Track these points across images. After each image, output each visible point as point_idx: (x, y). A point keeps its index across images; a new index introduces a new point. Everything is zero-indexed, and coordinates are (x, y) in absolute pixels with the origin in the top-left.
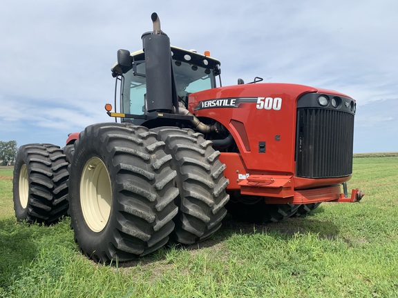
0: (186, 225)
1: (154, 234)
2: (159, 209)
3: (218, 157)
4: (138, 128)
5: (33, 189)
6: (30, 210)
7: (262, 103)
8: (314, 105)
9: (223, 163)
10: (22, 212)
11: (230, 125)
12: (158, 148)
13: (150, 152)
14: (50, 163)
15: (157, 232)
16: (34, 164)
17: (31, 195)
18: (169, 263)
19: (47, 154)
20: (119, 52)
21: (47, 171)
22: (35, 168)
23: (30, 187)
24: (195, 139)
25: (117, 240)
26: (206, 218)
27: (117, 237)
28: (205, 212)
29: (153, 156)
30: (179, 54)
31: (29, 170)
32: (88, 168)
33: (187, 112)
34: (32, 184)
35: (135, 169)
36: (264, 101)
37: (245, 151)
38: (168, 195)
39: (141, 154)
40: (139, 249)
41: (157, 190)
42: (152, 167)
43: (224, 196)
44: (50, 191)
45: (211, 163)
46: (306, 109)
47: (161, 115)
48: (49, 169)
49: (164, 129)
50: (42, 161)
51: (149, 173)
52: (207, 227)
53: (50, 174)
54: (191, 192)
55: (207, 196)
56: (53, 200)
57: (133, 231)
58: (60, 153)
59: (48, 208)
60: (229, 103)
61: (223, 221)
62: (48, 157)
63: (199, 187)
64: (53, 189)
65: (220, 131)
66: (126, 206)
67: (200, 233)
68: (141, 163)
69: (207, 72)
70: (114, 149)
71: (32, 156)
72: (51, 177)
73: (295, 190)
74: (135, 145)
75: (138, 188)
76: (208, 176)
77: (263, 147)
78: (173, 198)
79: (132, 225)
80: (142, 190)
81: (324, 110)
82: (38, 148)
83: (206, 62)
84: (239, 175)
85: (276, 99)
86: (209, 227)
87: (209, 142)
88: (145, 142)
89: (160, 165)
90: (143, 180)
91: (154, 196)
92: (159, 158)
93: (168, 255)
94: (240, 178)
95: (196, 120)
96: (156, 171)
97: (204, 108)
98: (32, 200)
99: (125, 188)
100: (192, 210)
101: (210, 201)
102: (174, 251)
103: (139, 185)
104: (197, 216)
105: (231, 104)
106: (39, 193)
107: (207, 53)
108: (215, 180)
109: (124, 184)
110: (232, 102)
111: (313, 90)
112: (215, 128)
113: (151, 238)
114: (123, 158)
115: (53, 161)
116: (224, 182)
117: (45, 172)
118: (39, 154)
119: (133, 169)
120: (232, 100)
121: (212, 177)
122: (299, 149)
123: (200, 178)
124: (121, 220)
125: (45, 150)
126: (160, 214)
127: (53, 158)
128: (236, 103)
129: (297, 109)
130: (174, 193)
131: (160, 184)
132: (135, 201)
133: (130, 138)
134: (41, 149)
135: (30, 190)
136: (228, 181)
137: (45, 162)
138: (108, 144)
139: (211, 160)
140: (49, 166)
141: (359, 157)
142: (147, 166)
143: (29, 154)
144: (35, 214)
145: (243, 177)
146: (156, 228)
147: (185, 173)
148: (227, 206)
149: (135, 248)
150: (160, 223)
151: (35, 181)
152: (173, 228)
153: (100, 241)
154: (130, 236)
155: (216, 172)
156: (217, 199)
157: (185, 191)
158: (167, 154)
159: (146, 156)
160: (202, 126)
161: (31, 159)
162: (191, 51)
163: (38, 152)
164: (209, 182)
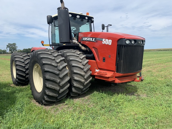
0: (74, 90)
1: (60, 94)
2: (61, 85)
3: (88, 62)
4: (54, 52)
5: (17, 72)
6: (17, 80)
7: (104, 41)
8: (124, 44)
9: (89, 65)
10: (14, 80)
11: (93, 49)
12: (61, 61)
13: (58, 63)
14: (24, 61)
15: (61, 93)
16: (17, 62)
17: (17, 74)
18: (66, 105)
19: (22, 57)
20: (47, 17)
21: (23, 64)
22: (18, 63)
23: (16, 71)
24: (78, 56)
25: (45, 97)
26: (82, 87)
27: (45, 96)
28: (81, 85)
29: (59, 64)
30: (74, 15)
31: (15, 64)
32: (35, 67)
33: (77, 42)
34: (17, 70)
35: (50, 70)
36: (105, 40)
37: (98, 61)
38: (65, 79)
39: (53, 64)
40: (54, 100)
41: (60, 78)
42: (58, 69)
43: (90, 78)
44: (24, 72)
45: (84, 65)
46: (120, 45)
47: (64, 45)
48: (23, 63)
49: (65, 51)
50: (20, 60)
51: (57, 72)
52: (82, 90)
53: (24, 65)
54: (75, 78)
55: (82, 79)
56: (26, 76)
57: (51, 94)
58: (28, 56)
59: (24, 79)
60: (92, 40)
61: (89, 87)
62: (23, 58)
63: (78, 76)
64: (26, 71)
65: (90, 51)
66: (47, 85)
67: (80, 93)
68: (53, 67)
69: (88, 22)
70: (43, 62)
71: (16, 58)
72: (24, 67)
73: (116, 77)
74: (51, 60)
75: (52, 78)
76: (83, 71)
77: (104, 60)
78: (67, 81)
79: (50, 92)
80: (54, 79)
81: (128, 46)
82: (19, 55)
83: (87, 18)
84: (96, 70)
85: (109, 40)
86: (83, 90)
87: (85, 56)
88: (56, 58)
89: (61, 68)
90: (54, 75)
91: (58, 81)
92: (61, 65)
93: (66, 101)
94: (96, 71)
95: (80, 45)
96: (60, 70)
97: (84, 40)
98: (17, 76)
99: (47, 78)
100: (75, 84)
101: (83, 81)
102: (68, 99)
103: (52, 77)
104: (78, 87)
105: (93, 41)
106: (20, 73)
107: (88, 14)
108: (86, 72)
109: (46, 77)
110: (93, 40)
111: (124, 38)
112: (88, 49)
113: (58, 96)
114: (46, 66)
115: (25, 60)
116: (90, 73)
117: (22, 65)
118: (19, 57)
119: (50, 71)
120: (94, 39)
121: (84, 71)
122: (118, 62)
123: (79, 72)
124: (46, 90)
125: (22, 55)
126: (62, 87)
127: (25, 59)
128: (95, 40)
129: (117, 45)
130: (67, 79)
131: (61, 76)
132: (51, 83)
133: (49, 57)
134: (20, 55)
135: (16, 72)
136: (91, 72)
137: (22, 61)
138: (40, 60)
139: (84, 64)
140: (24, 62)
141: (165, 50)
142: (56, 69)
143: (15, 57)
144: (19, 81)
145: (97, 71)
146: (60, 92)
147: (73, 70)
148: (91, 82)
149: (53, 100)
150: (62, 90)
151: (18, 69)
152: (68, 92)
153: (39, 96)
154: (50, 96)
155: (86, 69)
156: (86, 80)
157: (73, 77)
158: (65, 63)
159: (56, 65)
160: (83, 48)
161: (16, 60)
162: (79, 14)
163: (19, 56)
164: (83, 73)
